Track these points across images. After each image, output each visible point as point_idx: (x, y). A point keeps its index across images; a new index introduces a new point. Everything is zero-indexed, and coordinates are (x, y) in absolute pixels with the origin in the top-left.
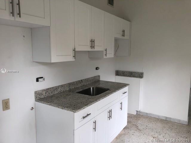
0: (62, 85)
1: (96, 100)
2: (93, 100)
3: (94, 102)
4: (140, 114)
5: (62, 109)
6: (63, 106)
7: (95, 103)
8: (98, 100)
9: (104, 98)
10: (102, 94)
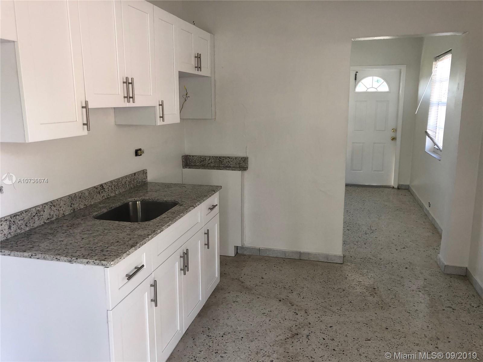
0: (51, 202)
1: (154, 231)
2: (146, 232)
3: (150, 237)
4: (245, 253)
5: (70, 262)
6: (72, 256)
7: (152, 238)
8: (159, 231)
9: (172, 224)
10: (164, 215)
